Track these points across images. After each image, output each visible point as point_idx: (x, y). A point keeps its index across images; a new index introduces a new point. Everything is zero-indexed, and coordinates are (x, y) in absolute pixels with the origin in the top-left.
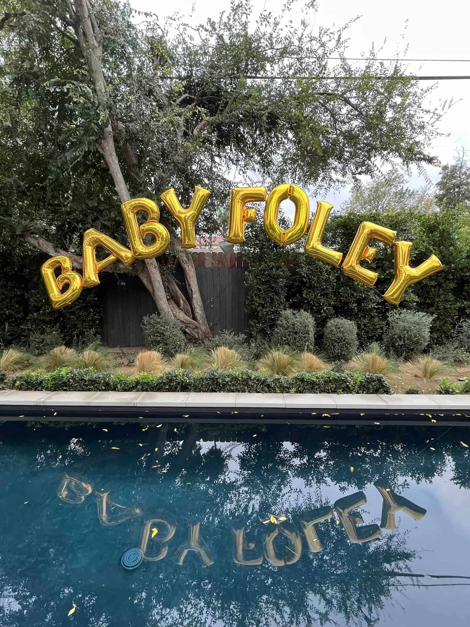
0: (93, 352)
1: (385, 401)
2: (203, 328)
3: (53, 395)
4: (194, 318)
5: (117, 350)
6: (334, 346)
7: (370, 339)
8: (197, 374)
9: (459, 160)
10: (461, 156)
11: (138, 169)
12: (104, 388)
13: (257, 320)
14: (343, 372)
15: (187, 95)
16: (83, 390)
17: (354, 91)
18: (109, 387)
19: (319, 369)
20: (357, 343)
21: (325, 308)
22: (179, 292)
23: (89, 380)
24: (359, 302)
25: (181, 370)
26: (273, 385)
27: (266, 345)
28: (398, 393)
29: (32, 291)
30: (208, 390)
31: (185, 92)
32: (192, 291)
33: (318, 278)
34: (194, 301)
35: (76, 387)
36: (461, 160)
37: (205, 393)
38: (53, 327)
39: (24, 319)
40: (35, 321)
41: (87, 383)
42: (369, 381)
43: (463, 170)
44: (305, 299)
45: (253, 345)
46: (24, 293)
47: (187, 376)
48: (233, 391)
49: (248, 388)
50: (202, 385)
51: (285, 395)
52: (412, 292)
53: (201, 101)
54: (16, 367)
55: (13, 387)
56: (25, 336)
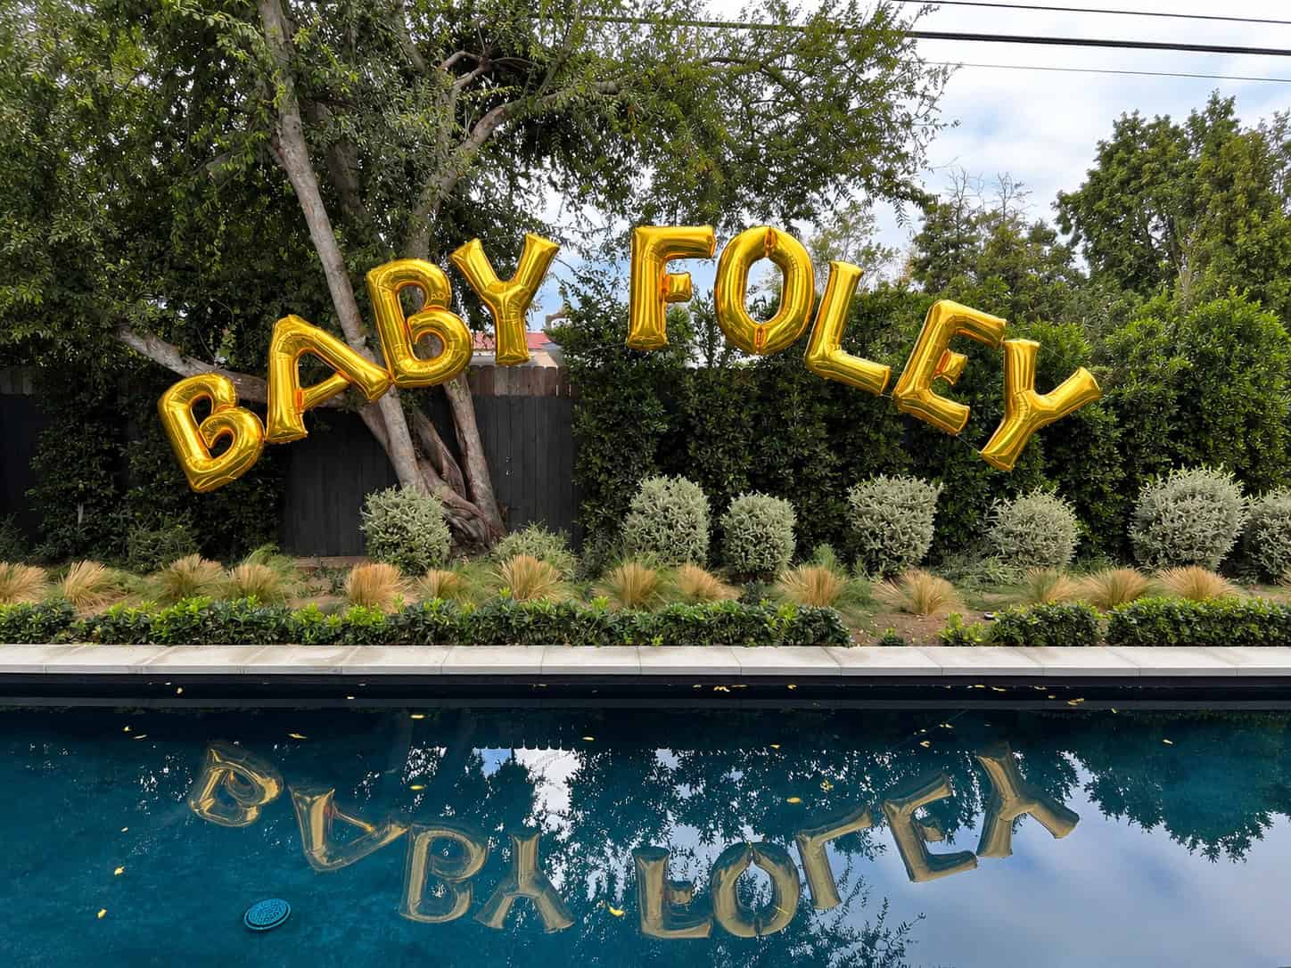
0: (258, 566)
1: (836, 661)
2: (489, 517)
3: (170, 653)
4: (470, 497)
5: (311, 562)
6: (746, 552)
7: (818, 538)
8: (468, 606)
9: (956, 195)
10: (960, 188)
11: (358, 198)
12: (276, 638)
13: (597, 499)
14: (758, 602)
15: (463, 52)
16: (234, 643)
17: (789, 56)
18: (286, 636)
19: (712, 597)
20: (792, 545)
21: (731, 478)
22: (441, 444)
23: (245, 624)
24: (798, 464)
25: (437, 601)
26: (618, 629)
27: (614, 552)
28: (863, 642)
29: (136, 442)
30: (489, 641)
31: (459, 47)
32: (466, 443)
33: (719, 418)
34: (471, 464)
35: (220, 636)
36: (960, 194)
37: (482, 647)
38: (178, 515)
39: (117, 498)
40: (138, 503)
41: (242, 628)
42: (808, 620)
43: (965, 214)
44: (693, 459)
45: (588, 550)
46: (116, 447)
47: (447, 613)
48: (539, 643)
49: (568, 636)
50: (477, 632)
51: (642, 648)
52: (901, 446)
53: (493, 65)
54: (99, 596)
55: (87, 636)
56: (119, 535)
